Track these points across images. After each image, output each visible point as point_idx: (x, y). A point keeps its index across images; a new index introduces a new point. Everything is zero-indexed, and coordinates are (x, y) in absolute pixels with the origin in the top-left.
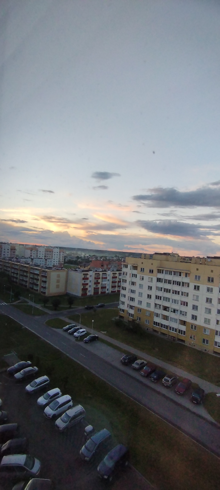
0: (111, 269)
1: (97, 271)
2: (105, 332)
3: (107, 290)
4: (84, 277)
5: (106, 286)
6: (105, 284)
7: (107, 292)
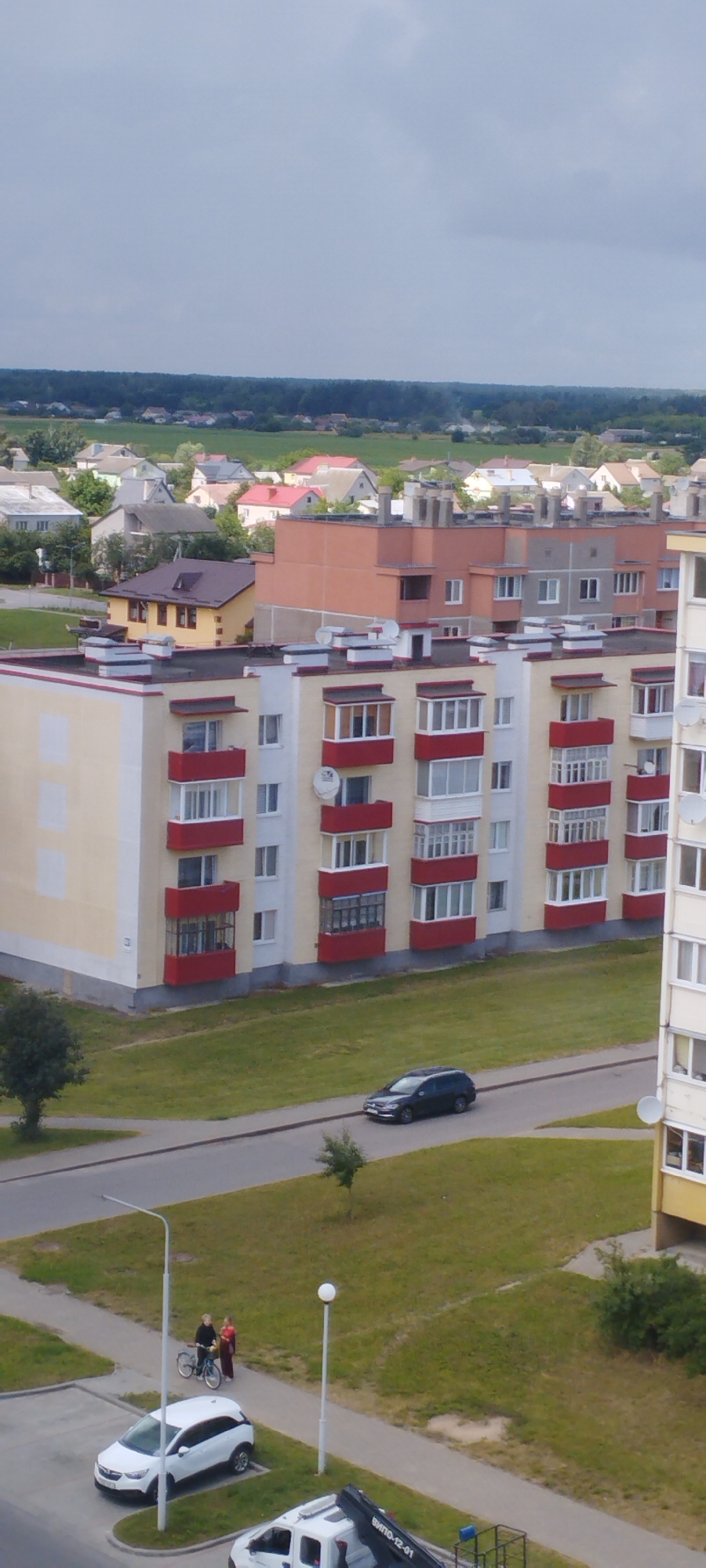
0: (530, 632)
1: (352, 657)
2: (493, 1430)
3: (497, 902)
4: (179, 749)
5: (478, 844)
6: (464, 825)
7: (490, 924)
